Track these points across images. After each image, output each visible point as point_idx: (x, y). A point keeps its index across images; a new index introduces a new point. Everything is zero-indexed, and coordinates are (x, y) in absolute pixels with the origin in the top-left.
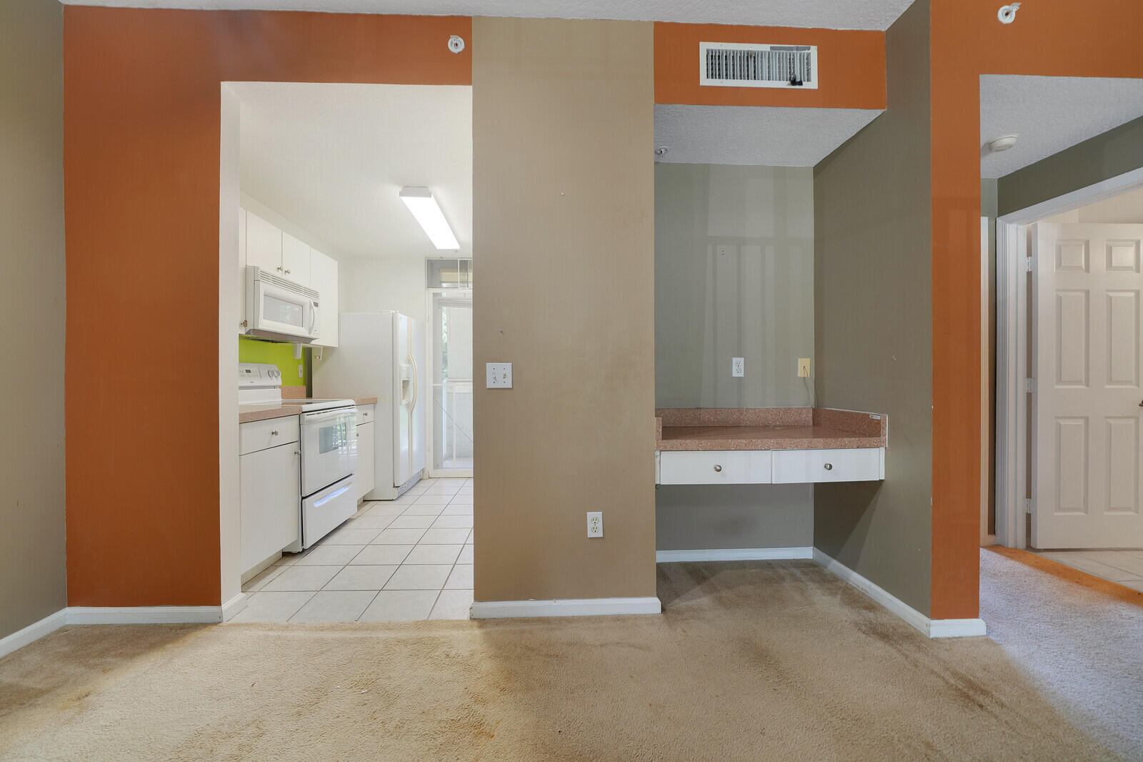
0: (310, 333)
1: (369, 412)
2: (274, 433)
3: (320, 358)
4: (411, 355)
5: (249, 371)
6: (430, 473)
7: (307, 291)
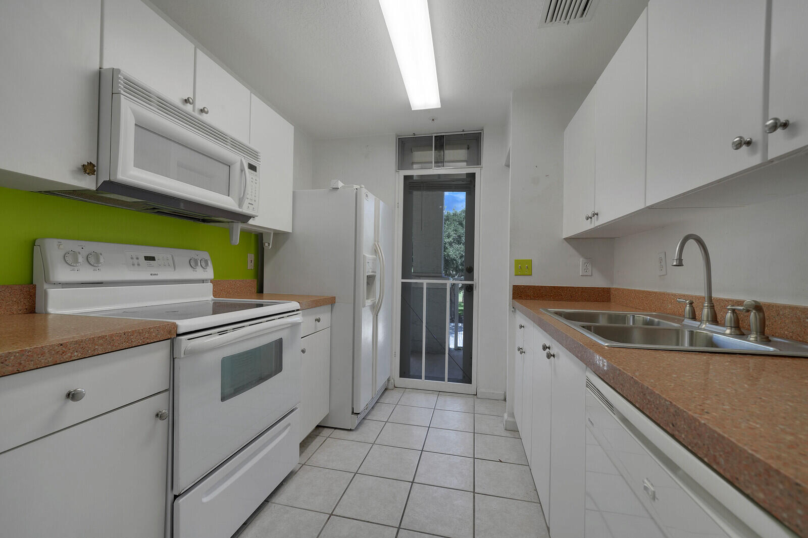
0: (240, 205)
1: (322, 317)
2: (72, 396)
3: (269, 245)
4: (378, 244)
5: (153, 259)
6: (395, 382)
7: (237, 145)
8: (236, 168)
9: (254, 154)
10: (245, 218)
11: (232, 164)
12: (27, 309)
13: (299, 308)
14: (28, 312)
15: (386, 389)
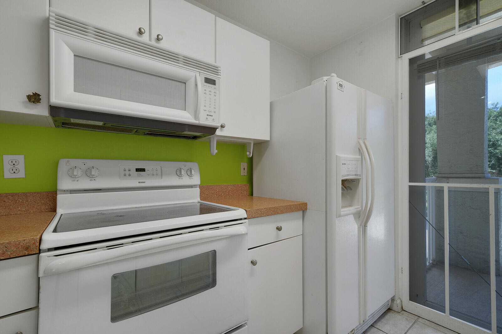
1: (285, 225)
3: (250, 154)
4: (364, 143)
5: (143, 170)
6: (403, 303)
7: (189, 62)
8: (191, 84)
9: (215, 70)
10: (211, 130)
11: (187, 81)
12: (51, 208)
13: (246, 216)
14: (51, 211)
15: (389, 310)
